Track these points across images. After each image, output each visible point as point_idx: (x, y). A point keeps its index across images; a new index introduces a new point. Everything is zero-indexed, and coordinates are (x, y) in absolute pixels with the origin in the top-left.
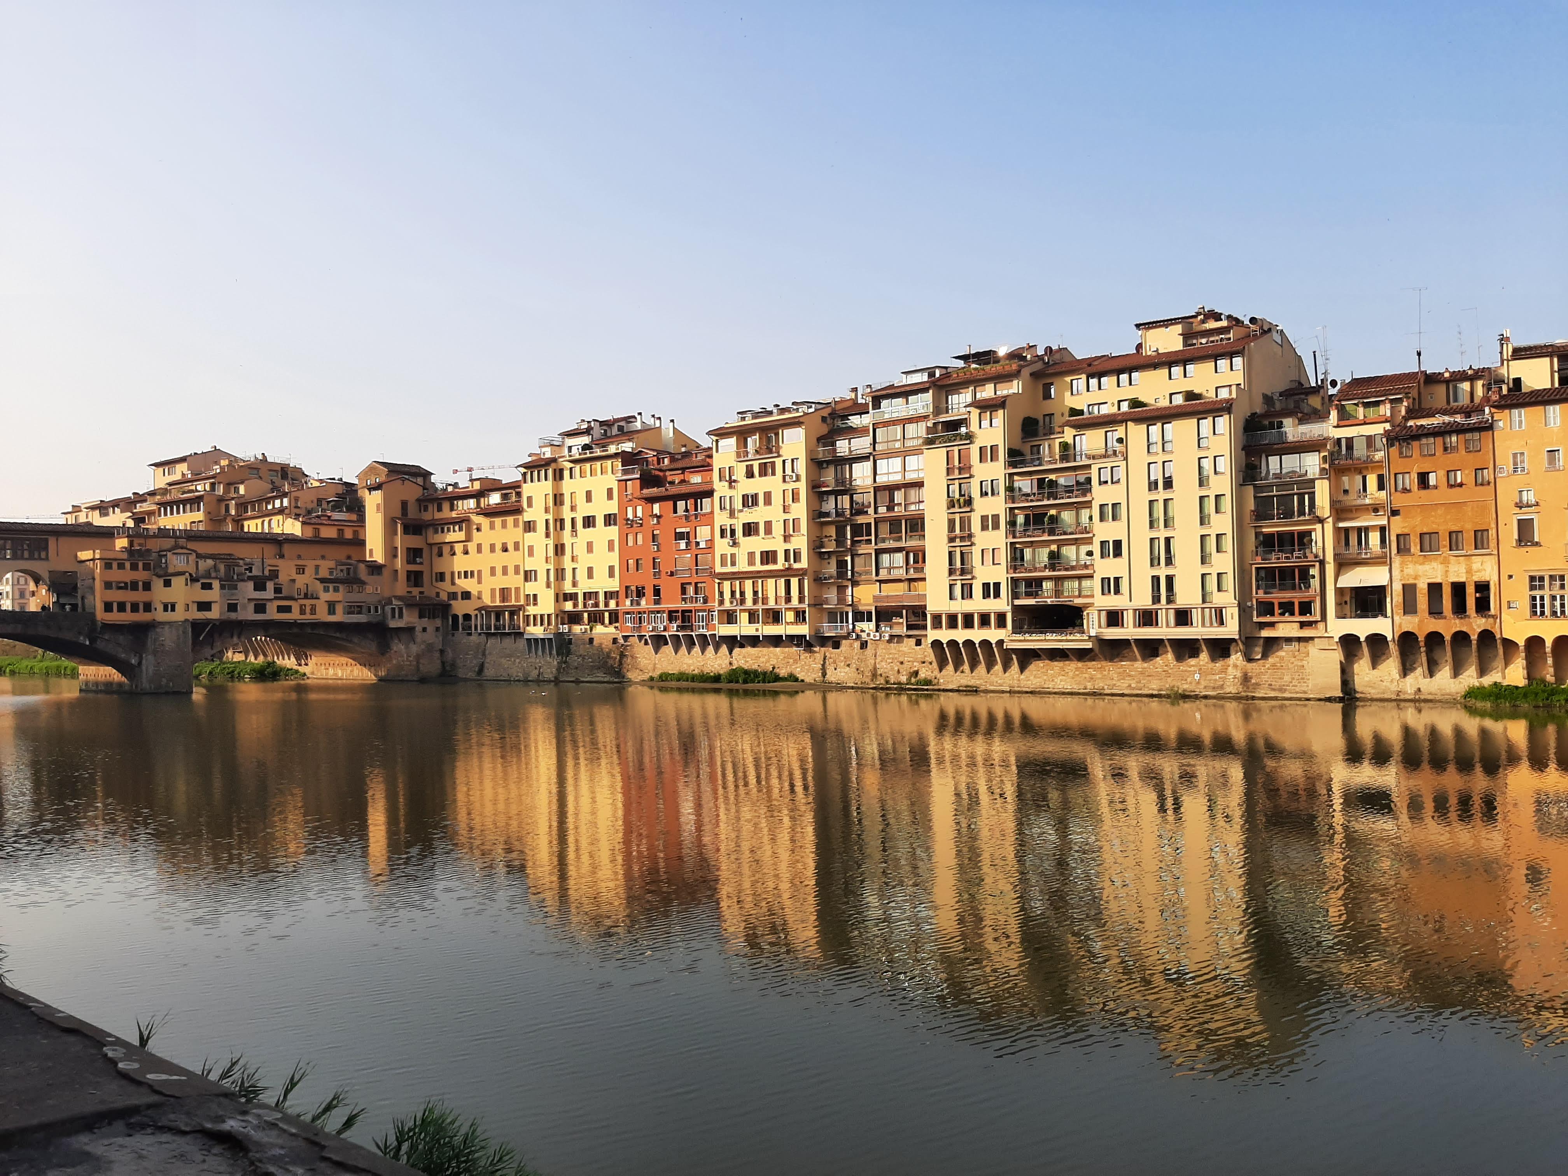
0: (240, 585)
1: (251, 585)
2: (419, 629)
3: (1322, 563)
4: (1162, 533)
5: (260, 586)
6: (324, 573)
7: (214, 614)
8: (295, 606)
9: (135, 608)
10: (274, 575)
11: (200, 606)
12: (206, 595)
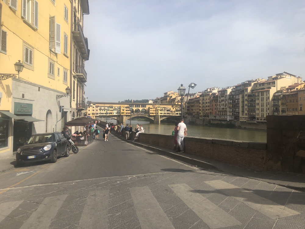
0: (165, 111)
3: (280, 112)
4: (262, 107)
5: (168, 111)
7: (163, 114)
8: (172, 113)
10: (170, 109)
11: (160, 113)
12: (161, 112)
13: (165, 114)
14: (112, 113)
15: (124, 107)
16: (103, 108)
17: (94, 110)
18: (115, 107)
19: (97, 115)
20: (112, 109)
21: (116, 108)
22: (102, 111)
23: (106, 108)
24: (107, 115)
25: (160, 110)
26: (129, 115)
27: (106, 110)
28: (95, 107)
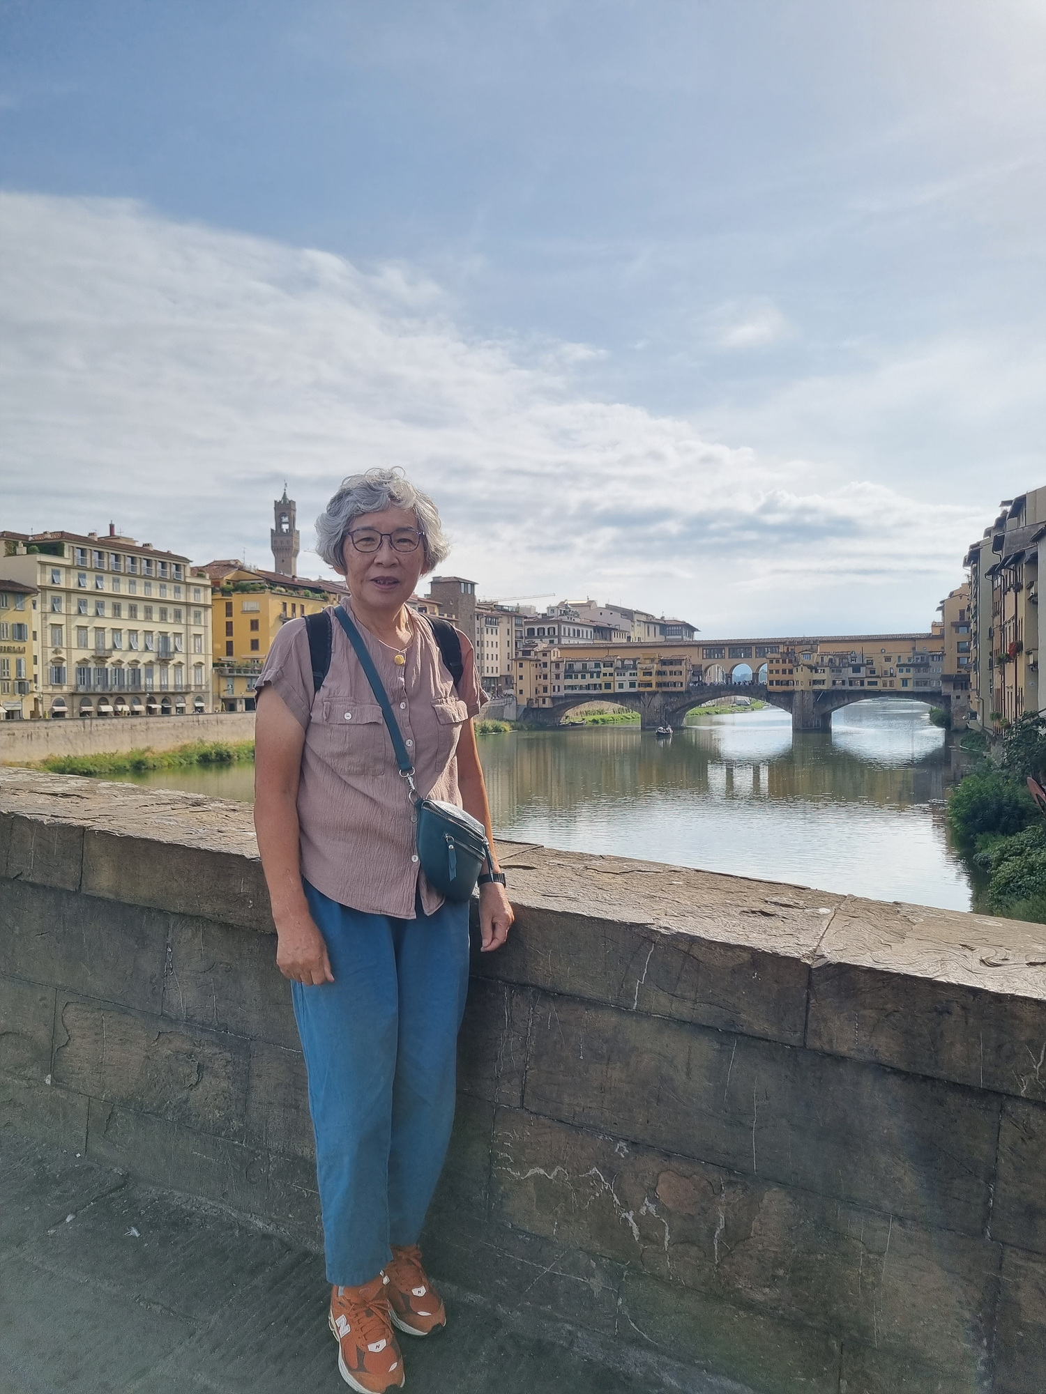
0: (843, 670)
1: (851, 669)
2: (953, 697)
5: (856, 669)
6: (904, 661)
7: (825, 686)
8: (880, 682)
9: (783, 683)
11: (815, 682)
12: (820, 676)
13: (839, 687)
14: (608, 686)
15: (653, 660)
16: (578, 666)
17: (545, 677)
18: (623, 662)
20: (610, 670)
21: (626, 662)
22: (577, 677)
23: (590, 666)
24: (591, 692)
25: (811, 668)
26: (682, 692)
27: (588, 676)
28: (551, 662)
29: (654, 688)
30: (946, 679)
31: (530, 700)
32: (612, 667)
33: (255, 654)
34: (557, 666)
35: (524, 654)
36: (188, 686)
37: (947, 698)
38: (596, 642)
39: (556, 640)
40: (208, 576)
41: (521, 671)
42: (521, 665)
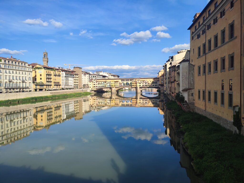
1: (145, 83)
2: (161, 88)
7: (141, 86)
8: (149, 85)
9: (135, 86)
10: (148, 82)
12: (140, 84)
13: (143, 86)
14: (106, 86)
15: (113, 82)
16: (100, 83)
17: (95, 85)
19: (97, 87)
20: (106, 83)
21: (109, 82)
22: (100, 85)
24: (103, 87)
25: (139, 83)
26: (118, 87)
27: (102, 84)
28: (96, 82)
29: (113, 86)
30: (160, 85)
31: (92, 89)
32: (106, 82)
33: (41, 81)
34: (97, 83)
35: (91, 80)
36: (28, 87)
37: (160, 88)
38: (103, 78)
39: (96, 78)
40: (31, 66)
41: (90, 84)
42: (90, 83)
